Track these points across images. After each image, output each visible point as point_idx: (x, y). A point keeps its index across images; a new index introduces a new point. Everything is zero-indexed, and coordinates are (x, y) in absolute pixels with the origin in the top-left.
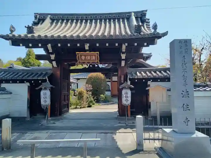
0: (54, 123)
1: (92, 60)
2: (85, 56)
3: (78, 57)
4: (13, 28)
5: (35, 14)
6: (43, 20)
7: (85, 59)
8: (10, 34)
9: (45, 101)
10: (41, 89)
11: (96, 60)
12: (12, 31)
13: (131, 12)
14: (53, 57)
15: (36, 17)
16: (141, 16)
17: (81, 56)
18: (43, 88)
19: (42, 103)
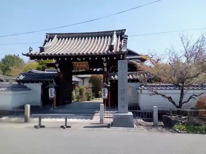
0: (58, 110)
1: (84, 67)
2: (79, 64)
3: (74, 65)
4: (31, 48)
5: (46, 34)
6: (52, 39)
7: (79, 67)
8: (29, 52)
9: (52, 95)
10: (49, 88)
11: (86, 67)
12: (30, 51)
13: (114, 31)
14: (57, 65)
15: (47, 37)
16: (121, 34)
17: (76, 64)
18: (50, 86)
19: (50, 96)
